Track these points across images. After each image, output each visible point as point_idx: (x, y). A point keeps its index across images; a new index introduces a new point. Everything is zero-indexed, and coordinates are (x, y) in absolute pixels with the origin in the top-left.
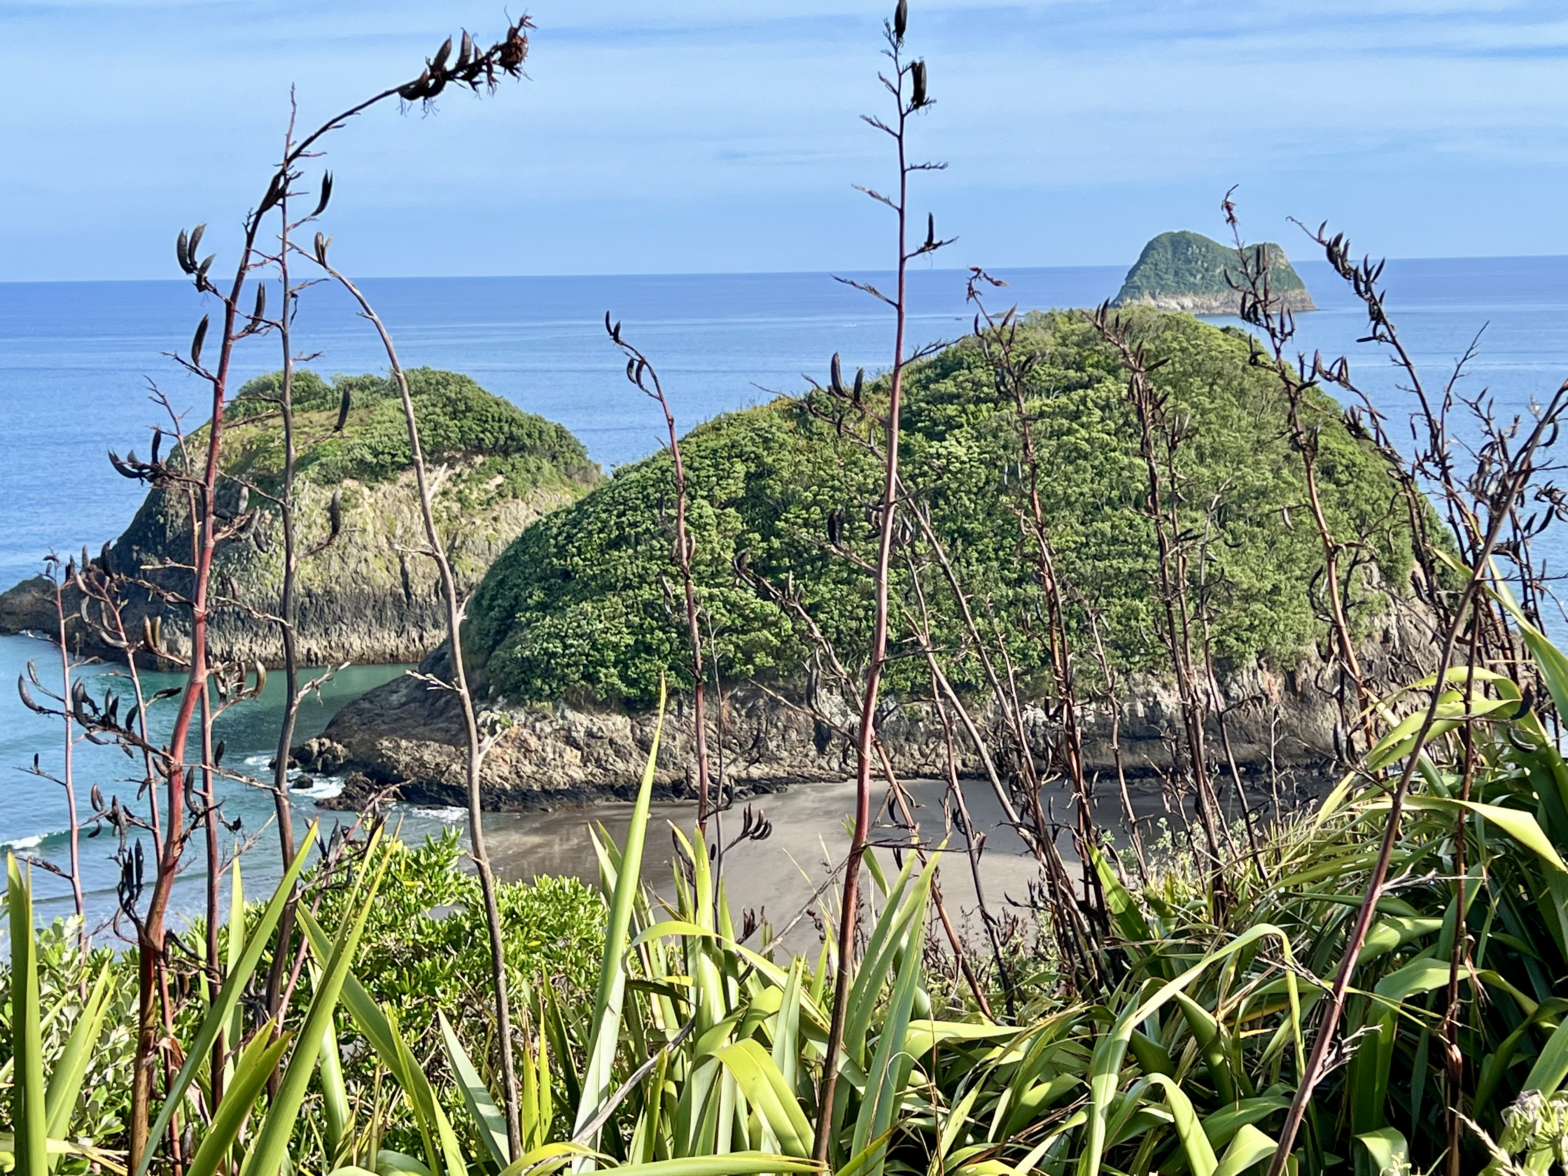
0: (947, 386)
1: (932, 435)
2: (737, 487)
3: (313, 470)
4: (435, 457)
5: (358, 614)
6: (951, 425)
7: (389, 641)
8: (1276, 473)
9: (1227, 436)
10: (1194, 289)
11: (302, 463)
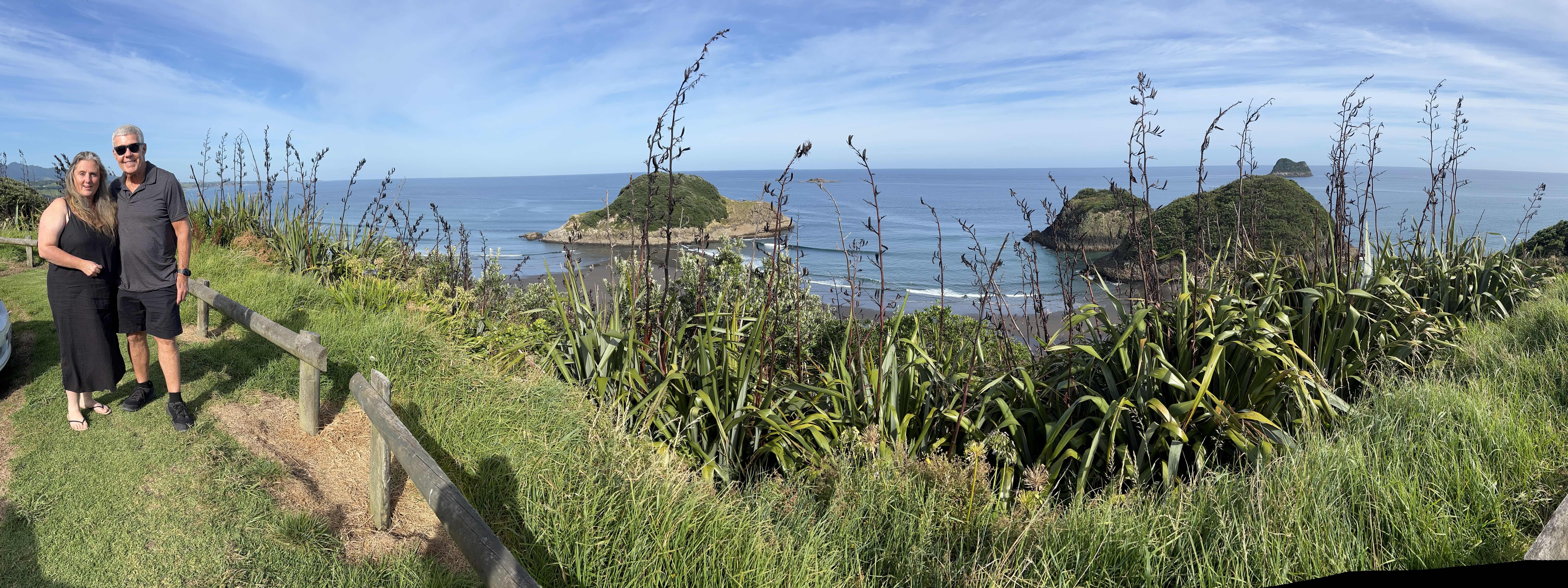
0: (1229, 192)
1: (1225, 203)
2: (1181, 214)
3: (1092, 210)
4: (1118, 208)
5: (1100, 241)
6: (1230, 200)
7: (1107, 247)
8: (1300, 211)
9: (1289, 203)
10: (1288, 171)
11: (1090, 208)
